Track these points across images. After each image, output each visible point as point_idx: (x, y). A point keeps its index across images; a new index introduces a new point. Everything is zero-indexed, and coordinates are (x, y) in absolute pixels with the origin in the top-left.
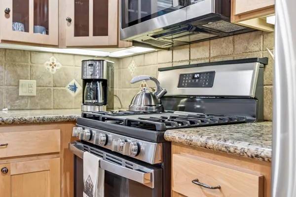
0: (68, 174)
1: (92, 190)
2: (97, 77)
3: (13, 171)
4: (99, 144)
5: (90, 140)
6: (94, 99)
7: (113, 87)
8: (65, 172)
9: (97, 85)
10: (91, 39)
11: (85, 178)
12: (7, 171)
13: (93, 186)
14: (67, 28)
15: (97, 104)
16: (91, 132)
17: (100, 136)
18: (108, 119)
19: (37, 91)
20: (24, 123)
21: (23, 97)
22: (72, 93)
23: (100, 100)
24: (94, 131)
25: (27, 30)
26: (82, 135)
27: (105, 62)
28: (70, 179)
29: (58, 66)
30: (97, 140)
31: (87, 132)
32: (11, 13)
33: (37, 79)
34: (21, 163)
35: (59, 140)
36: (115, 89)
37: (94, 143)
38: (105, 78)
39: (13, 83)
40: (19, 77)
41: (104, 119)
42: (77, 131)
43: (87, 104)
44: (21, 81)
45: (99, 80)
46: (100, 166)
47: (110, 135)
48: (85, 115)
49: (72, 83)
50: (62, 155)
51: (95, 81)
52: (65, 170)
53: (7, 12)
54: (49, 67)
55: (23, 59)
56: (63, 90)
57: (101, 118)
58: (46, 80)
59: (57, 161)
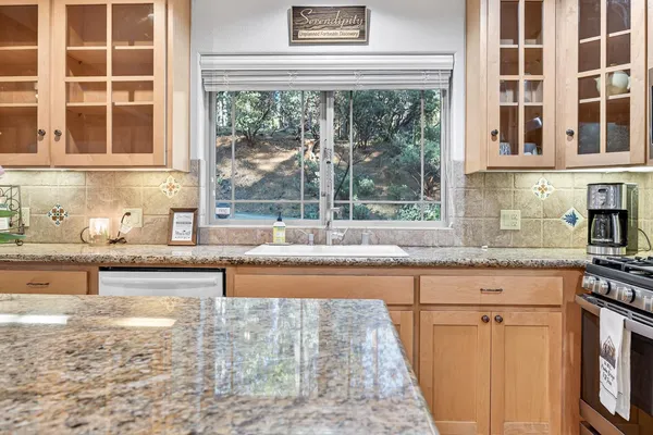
0: (572, 335)
1: (613, 354)
2: (612, 207)
3: (506, 321)
4: (623, 301)
5: (608, 293)
6: (606, 237)
7: (636, 218)
8: (568, 332)
9: (611, 218)
10: (603, 156)
11: (603, 340)
12: (501, 320)
13: (614, 350)
14: (568, 143)
15: (612, 245)
16: (609, 284)
17: (623, 291)
18: (634, 269)
19: (522, 223)
20: (519, 266)
21: (505, 231)
22: (570, 226)
23: (617, 239)
24: (614, 283)
25: (515, 151)
26: (597, 287)
27: (624, 186)
28: (575, 342)
29: (550, 189)
30: (620, 295)
31: (603, 283)
32: (498, 135)
33: (523, 207)
34: (516, 313)
35: (561, 290)
36: (639, 220)
37: (616, 298)
38: (624, 207)
39: (493, 214)
40: (500, 207)
41: (627, 270)
42: (589, 280)
43: (595, 244)
44: (503, 212)
45: (615, 211)
46: (625, 327)
47: (639, 291)
48: (597, 262)
49: (569, 213)
50: (564, 309)
51: (608, 213)
52: (568, 328)
53: (494, 134)
54: (537, 191)
55: (505, 183)
56: (556, 222)
57: (623, 268)
58: (535, 209)
59: (558, 316)
